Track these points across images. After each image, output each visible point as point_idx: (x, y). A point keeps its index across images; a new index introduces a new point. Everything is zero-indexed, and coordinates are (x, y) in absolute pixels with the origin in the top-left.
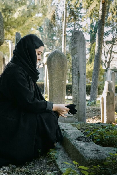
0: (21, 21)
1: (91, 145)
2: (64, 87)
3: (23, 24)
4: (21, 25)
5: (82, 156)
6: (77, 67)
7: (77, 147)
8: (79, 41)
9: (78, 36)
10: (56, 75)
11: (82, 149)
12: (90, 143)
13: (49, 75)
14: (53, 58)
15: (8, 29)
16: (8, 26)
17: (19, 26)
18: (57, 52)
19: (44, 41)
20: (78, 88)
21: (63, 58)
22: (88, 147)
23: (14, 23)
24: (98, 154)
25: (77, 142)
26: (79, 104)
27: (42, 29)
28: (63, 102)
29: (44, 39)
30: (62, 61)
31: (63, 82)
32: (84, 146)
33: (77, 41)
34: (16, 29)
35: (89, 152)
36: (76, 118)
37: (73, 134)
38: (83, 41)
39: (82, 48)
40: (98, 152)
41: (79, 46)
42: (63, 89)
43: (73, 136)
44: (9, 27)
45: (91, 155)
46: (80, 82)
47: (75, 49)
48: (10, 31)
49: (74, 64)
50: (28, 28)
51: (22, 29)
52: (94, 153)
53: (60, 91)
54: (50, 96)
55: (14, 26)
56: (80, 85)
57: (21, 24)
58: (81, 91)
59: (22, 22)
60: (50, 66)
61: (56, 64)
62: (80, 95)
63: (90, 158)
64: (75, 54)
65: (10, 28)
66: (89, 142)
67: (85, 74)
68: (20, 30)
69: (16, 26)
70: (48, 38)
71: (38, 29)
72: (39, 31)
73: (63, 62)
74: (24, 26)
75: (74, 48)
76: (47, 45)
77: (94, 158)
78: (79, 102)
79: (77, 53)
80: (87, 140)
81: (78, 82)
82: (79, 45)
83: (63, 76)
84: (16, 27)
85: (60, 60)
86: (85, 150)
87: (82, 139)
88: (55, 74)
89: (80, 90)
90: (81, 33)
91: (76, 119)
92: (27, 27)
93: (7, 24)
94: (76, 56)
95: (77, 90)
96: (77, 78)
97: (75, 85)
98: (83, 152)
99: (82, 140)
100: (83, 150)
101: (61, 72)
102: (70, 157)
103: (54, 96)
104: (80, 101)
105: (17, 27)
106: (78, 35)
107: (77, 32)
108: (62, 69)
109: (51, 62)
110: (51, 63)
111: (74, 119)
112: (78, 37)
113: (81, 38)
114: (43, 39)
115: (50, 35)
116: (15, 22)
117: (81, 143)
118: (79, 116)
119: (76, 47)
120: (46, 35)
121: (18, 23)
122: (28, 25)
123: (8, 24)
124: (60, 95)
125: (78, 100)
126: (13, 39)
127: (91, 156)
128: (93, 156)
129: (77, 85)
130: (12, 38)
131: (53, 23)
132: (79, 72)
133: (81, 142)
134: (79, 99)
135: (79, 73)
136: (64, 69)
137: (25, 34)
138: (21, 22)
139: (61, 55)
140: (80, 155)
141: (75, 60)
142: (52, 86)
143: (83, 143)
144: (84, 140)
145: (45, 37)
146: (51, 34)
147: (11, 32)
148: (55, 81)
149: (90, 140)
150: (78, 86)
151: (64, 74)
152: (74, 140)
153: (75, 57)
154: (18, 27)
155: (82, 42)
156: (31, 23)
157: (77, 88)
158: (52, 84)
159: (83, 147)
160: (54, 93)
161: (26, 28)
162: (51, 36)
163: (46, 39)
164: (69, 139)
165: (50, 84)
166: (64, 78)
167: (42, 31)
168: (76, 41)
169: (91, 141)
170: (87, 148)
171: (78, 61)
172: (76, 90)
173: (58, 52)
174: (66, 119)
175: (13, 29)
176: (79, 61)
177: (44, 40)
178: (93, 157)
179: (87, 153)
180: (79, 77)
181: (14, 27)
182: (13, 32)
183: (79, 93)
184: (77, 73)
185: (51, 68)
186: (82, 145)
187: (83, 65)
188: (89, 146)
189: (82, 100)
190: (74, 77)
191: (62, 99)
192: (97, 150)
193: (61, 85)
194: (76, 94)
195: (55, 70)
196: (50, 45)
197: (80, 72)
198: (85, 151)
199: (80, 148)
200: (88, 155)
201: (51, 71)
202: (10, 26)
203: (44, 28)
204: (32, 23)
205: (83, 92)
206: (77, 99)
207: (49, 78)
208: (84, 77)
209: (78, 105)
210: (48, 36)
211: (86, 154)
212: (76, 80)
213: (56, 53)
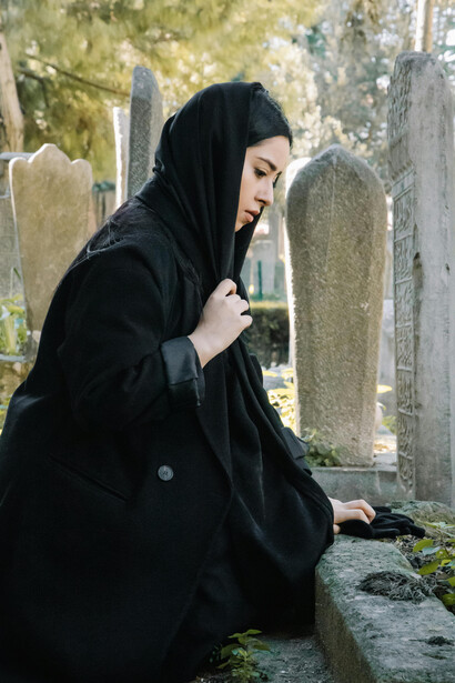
0: (214, 4)
1: (421, 617)
2: (370, 330)
3: (223, 17)
4: (210, 24)
5: (365, 665)
6: (411, 233)
7: (353, 625)
8: (420, 104)
9: (414, 80)
10: (333, 272)
11: (369, 633)
12: (422, 605)
13: (294, 274)
14: (313, 191)
15: (148, 46)
16: (147, 33)
17: (203, 29)
18: (334, 159)
19: (332, 99)
20: (417, 338)
21: (366, 188)
22: (401, 626)
23: (180, 15)
24: (441, 658)
25: (358, 598)
26: (421, 415)
27: (320, 42)
28: (365, 403)
29: (331, 89)
30: (359, 204)
31: (365, 306)
32: (387, 621)
33: (411, 103)
34: (190, 45)
35: (398, 646)
36: (410, 483)
37: (352, 563)
38: (440, 105)
39: (436, 138)
40: (444, 647)
41: (422, 128)
42: (365, 341)
43: (350, 570)
44: (156, 33)
45: (406, 661)
46: (424, 309)
47: (404, 142)
48: (158, 56)
49: (399, 220)
50: (245, 40)
51: (216, 44)
52: (420, 651)
53: (350, 352)
54: (299, 373)
55: (177, 30)
56: (424, 320)
57: (210, 19)
58: (431, 350)
59: (218, 10)
60: (303, 230)
61: (329, 216)
62: (422, 369)
63: (396, 677)
64: (404, 168)
65: (162, 38)
66: (419, 600)
67: (448, 269)
68: (209, 48)
69: (188, 30)
70: (350, 83)
71: (300, 39)
72: (305, 51)
73: (365, 210)
74: (228, 27)
75: (400, 141)
76: (345, 121)
77: (414, 674)
78: (419, 406)
79: (408, 164)
80: (407, 588)
81: (417, 308)
82: (418, 125)
83: (367, 275)
84: (188, 36)
85: (349, 198)
86: (383, 636)
87: (386, 586)
88: (326, 269)
89: (422, 345)
90: (429, 64)
91: (407, 490)
92: (243, 33)
93: (144, 18)
94: (408, 181)
95: (412, 346)
96: (412, 287)
97: (405, 321)
98: (372, 647)
99: (382, 592)
100: (374, 637)
101: (355, 258)
102: (332, 673)
103: (323, 374)
104: (426, 402)
105: (194, 32)
106: (413, 75)
107: (412, 61)
108: (360, 241)
109: (306, 208)
110: (304, 215)
111: (403, 487)
112: (413, 87)
113: (431, 88)
114: (326, 89)
115: (360, 72)
116: (184, 12)
117: (375, 603)
118: (418, 472)
119: (406, 135)
120: (342, 72)
121: (198, 14)
122: (247, 25)
123: (149, 21)
124: (351, 371)
125: (413, 395)
126: (173, 95)
127: (405, 666)
128: (416, 666)
129: (411, 323)
130: (172, 88)
131: (366, 10)
132: (417, 256)
133: (380, 598)
134: (419, 390)
135: (418, 266)
136: (370, 244)
137: (231, 66)
138: (211, 9)
139: (356, 175)
140: (357, 662)
141: (404, 200)
142: (310, 324)
143: (384, 604)
144: (393, 591)
145: (335, 78)
146: (365, 67)
147: (167, 60)
148: (324, 302)
149: (423, 590)
150: (417, 327)
151: (372, 268)
152: (347, 589)
153: (403, 186)
154: (198, 34)
155: (435, 111)
156: (260, 10)
157: (411, 336)
158: (312, 317)
159: (376, 625)
160: (320, 361)
161: (236, 38)
162: (365, 72)
163: (338, 88)
164: (327, 586)
165: (303, 315)
166: (370, 288)
167: (322, 50)
168: (407, 104)
169: (427, 594)
170: (393, 631)
171: (415, 202)
172: (407, 347)
173: (338, 158)
174: (380, 490)
175: (175, 45)
176: (419, 202)
177: (329, 98)
178: (409, 671)
179: (387, 655)
180: (419, 285)
181: (177, 37)
182: (175, 59)
183: (420, 362)
184: (411, 263)
185: (305, 238)
186: (374, 616)
187: (440, 222)
188: (410, 621)
189: (433, 398)
190: (399, 284)
191: (360, 390)
192: (439, 641)
193: (354, 320)
194: (408, 369)
195: (325, 251)
196: (362, 121)
197: (423, 258)
198: (380, 642)
199: (365, 630)
200: (390, 663)
201: (307, 252)
202: (162, 28)
203: (328, 38)
204: (268, 11)
205: (438, 354)
206: (413, 391)
207: (294, 287)
208: (446, 281)
209: (417, 418)
210: (348, 75)
211: (381, 658)
212: (407, 298)
213: (331, 163)
